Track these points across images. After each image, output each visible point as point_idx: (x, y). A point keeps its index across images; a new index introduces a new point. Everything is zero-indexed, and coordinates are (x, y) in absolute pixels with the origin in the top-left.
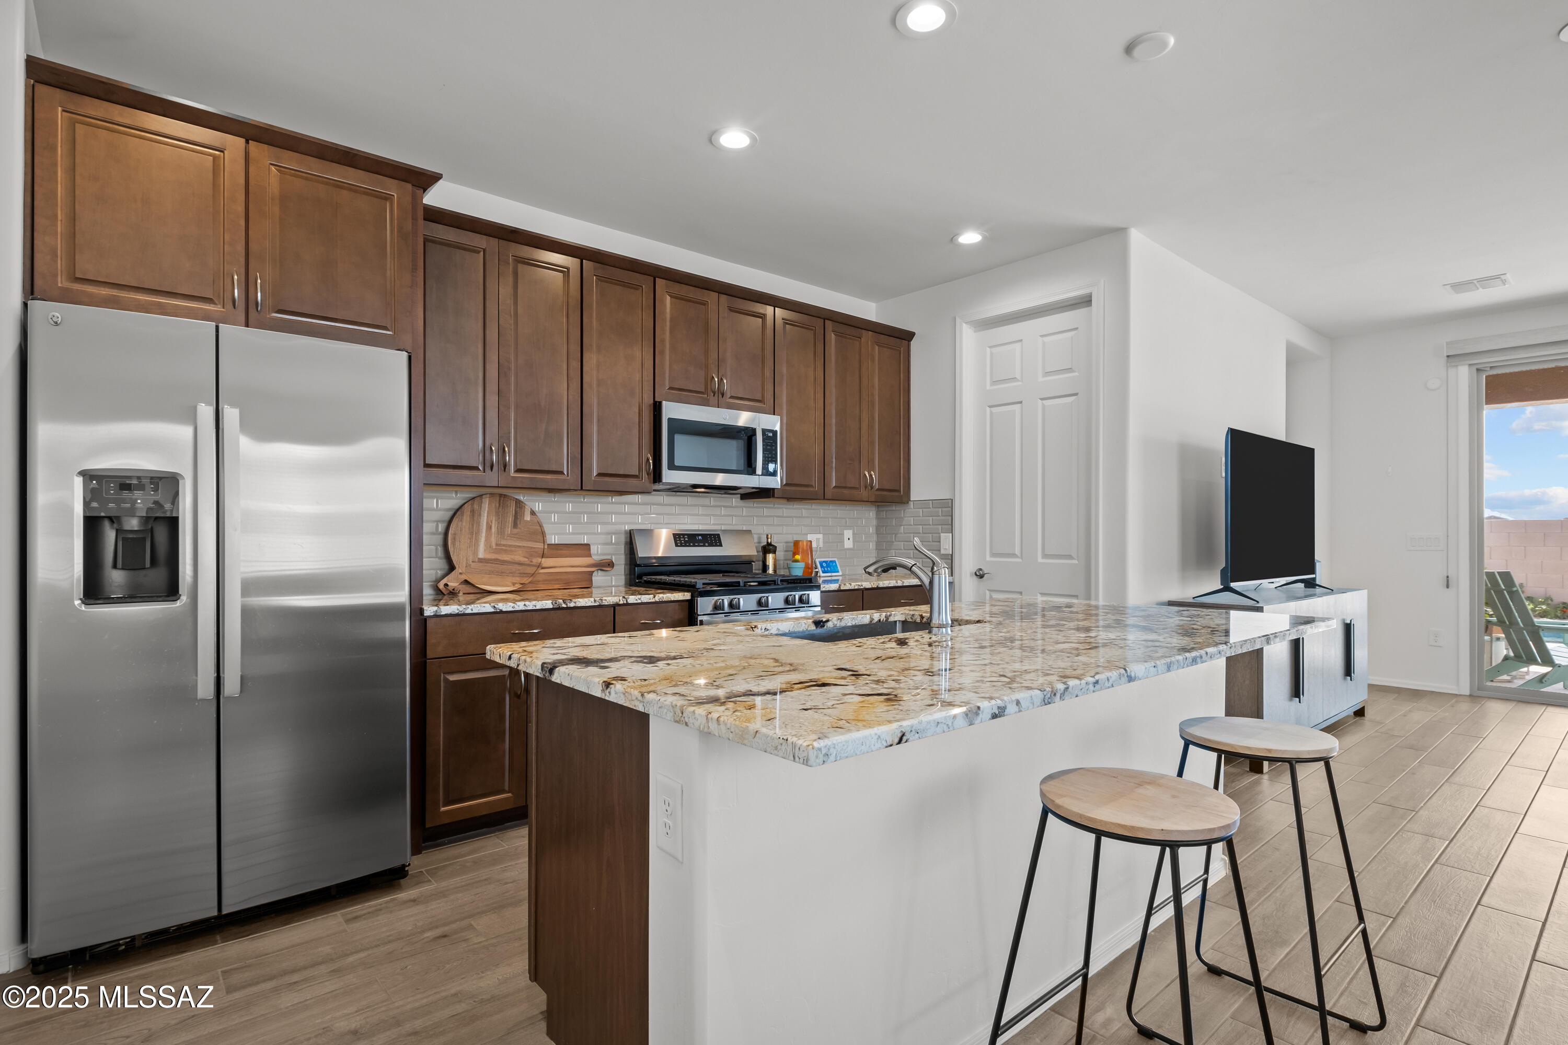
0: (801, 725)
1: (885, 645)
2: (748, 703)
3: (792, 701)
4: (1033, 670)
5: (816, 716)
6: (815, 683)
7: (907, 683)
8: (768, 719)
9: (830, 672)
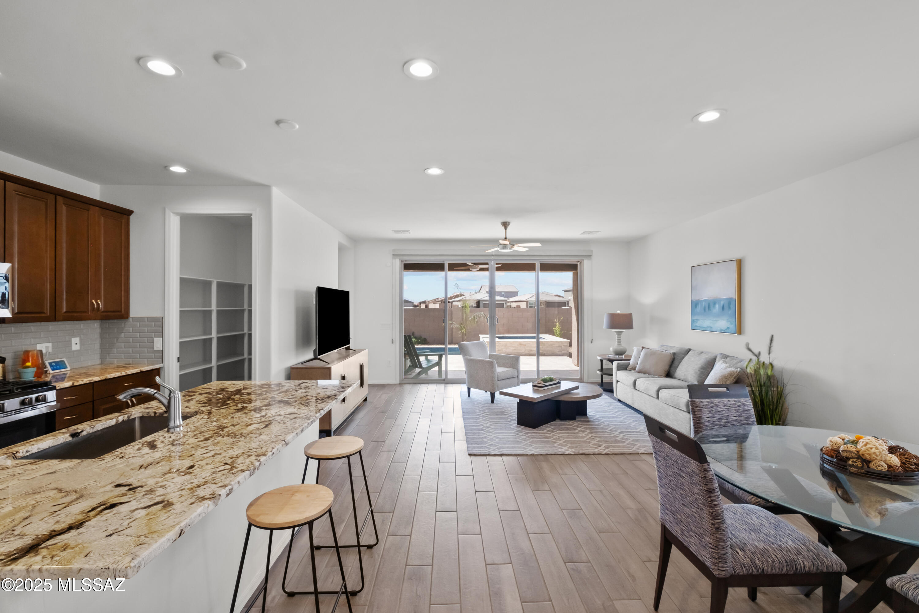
0: (114, 552)
1: (140, 451)
2: (59, 544)
3: (95, 530)
4: (240, 454)
5: (121, 538)
6: (104, 507)
7: (171, 487)
8: (85, 555)
9: (112, 491)
